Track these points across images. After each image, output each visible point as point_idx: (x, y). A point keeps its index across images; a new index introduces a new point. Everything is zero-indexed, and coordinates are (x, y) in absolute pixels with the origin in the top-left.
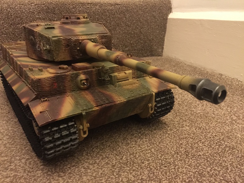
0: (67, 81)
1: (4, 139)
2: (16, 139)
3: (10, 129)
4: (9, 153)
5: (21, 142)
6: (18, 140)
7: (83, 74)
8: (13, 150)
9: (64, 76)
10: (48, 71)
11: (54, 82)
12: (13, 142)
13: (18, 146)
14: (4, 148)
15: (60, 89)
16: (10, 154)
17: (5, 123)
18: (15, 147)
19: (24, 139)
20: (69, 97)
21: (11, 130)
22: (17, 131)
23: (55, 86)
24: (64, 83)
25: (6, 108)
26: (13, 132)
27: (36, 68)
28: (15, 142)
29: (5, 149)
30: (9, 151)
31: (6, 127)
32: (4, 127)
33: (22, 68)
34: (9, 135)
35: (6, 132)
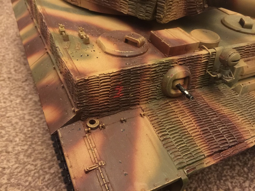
0: (145, 80)
1: (16, 141)
2: (36, 143)
3: (27, 117)
4: (23, 177)
5: (44, 153)
6: (39, 145)
7: (180, 65)
8: (30, 171)
9: (140, 70)
10: (100, 46)
11: (118, 85)
12: (30, 151)
13: (39, 162)
14: (16, 163)
15: (129, 97)
16: (24, 180)
17: (20, 104)
18: (34, 163)
19: (48, 145)
20: (145, 117)
21: (29, 120)
22: (38, 123)
23: (118, 94)
24: (138, 86)
25: (22, 70)
26: (31, 126)
27: (74, 29)
28: (34, 150)
29: (17, 165)
30: (24, 172)
31: (21, 112)
32: (18, 112)
33: (46, 27)
34: (25, 131)
35: (20, 123)
